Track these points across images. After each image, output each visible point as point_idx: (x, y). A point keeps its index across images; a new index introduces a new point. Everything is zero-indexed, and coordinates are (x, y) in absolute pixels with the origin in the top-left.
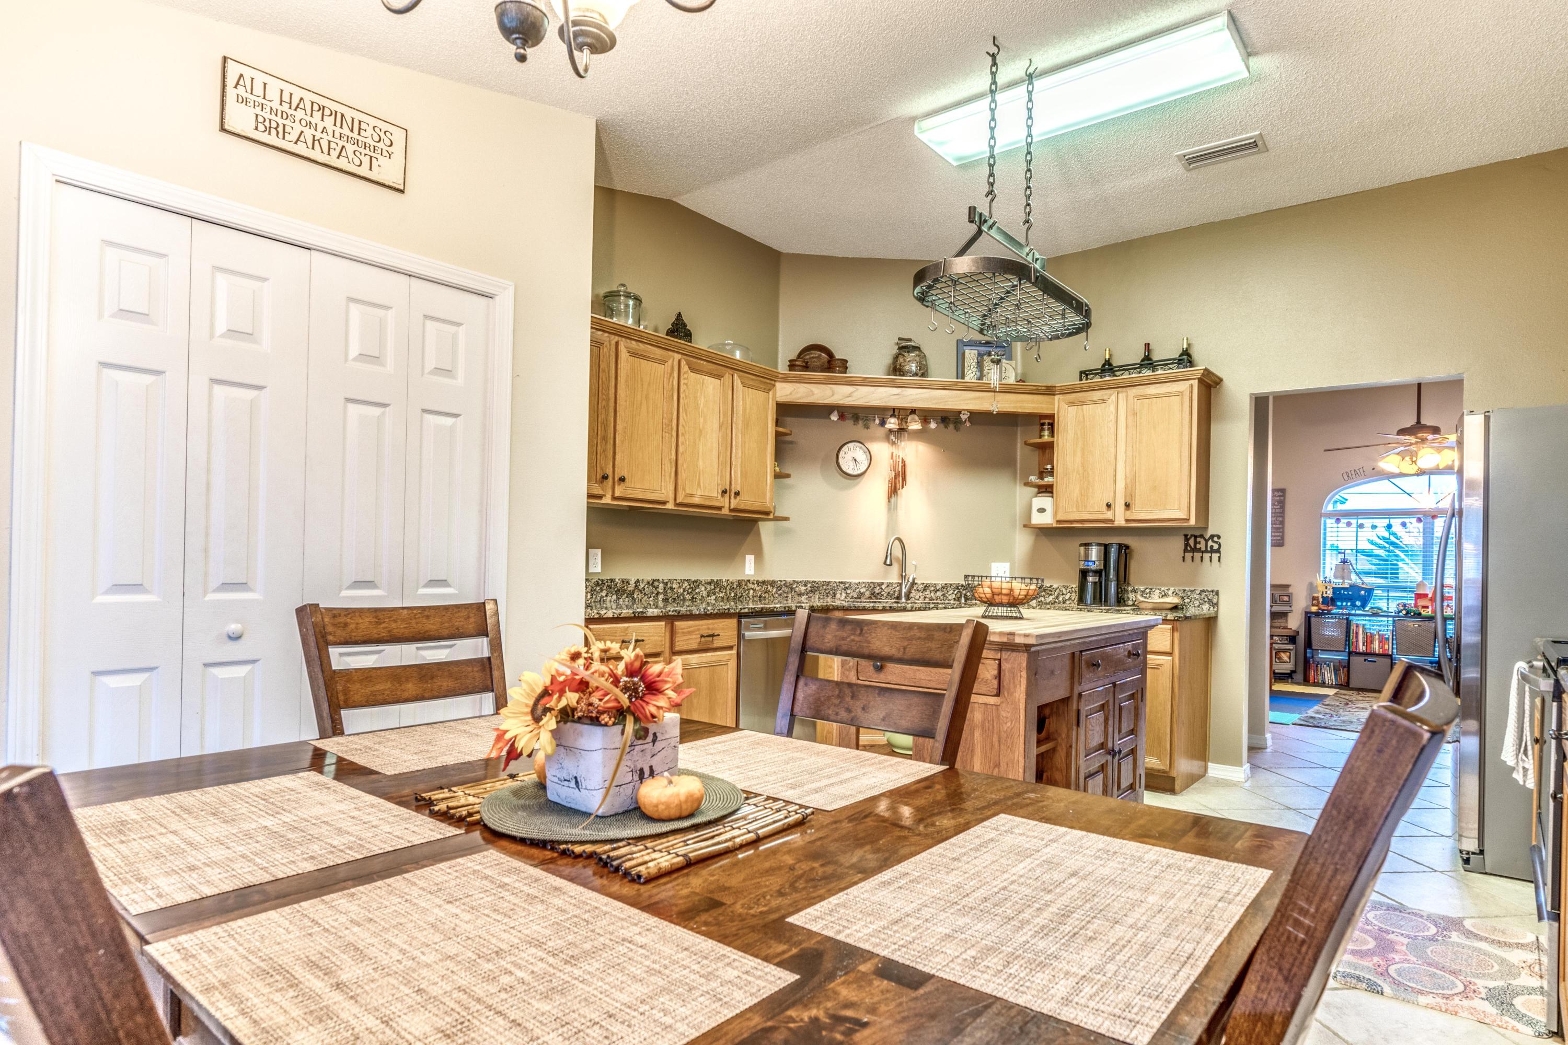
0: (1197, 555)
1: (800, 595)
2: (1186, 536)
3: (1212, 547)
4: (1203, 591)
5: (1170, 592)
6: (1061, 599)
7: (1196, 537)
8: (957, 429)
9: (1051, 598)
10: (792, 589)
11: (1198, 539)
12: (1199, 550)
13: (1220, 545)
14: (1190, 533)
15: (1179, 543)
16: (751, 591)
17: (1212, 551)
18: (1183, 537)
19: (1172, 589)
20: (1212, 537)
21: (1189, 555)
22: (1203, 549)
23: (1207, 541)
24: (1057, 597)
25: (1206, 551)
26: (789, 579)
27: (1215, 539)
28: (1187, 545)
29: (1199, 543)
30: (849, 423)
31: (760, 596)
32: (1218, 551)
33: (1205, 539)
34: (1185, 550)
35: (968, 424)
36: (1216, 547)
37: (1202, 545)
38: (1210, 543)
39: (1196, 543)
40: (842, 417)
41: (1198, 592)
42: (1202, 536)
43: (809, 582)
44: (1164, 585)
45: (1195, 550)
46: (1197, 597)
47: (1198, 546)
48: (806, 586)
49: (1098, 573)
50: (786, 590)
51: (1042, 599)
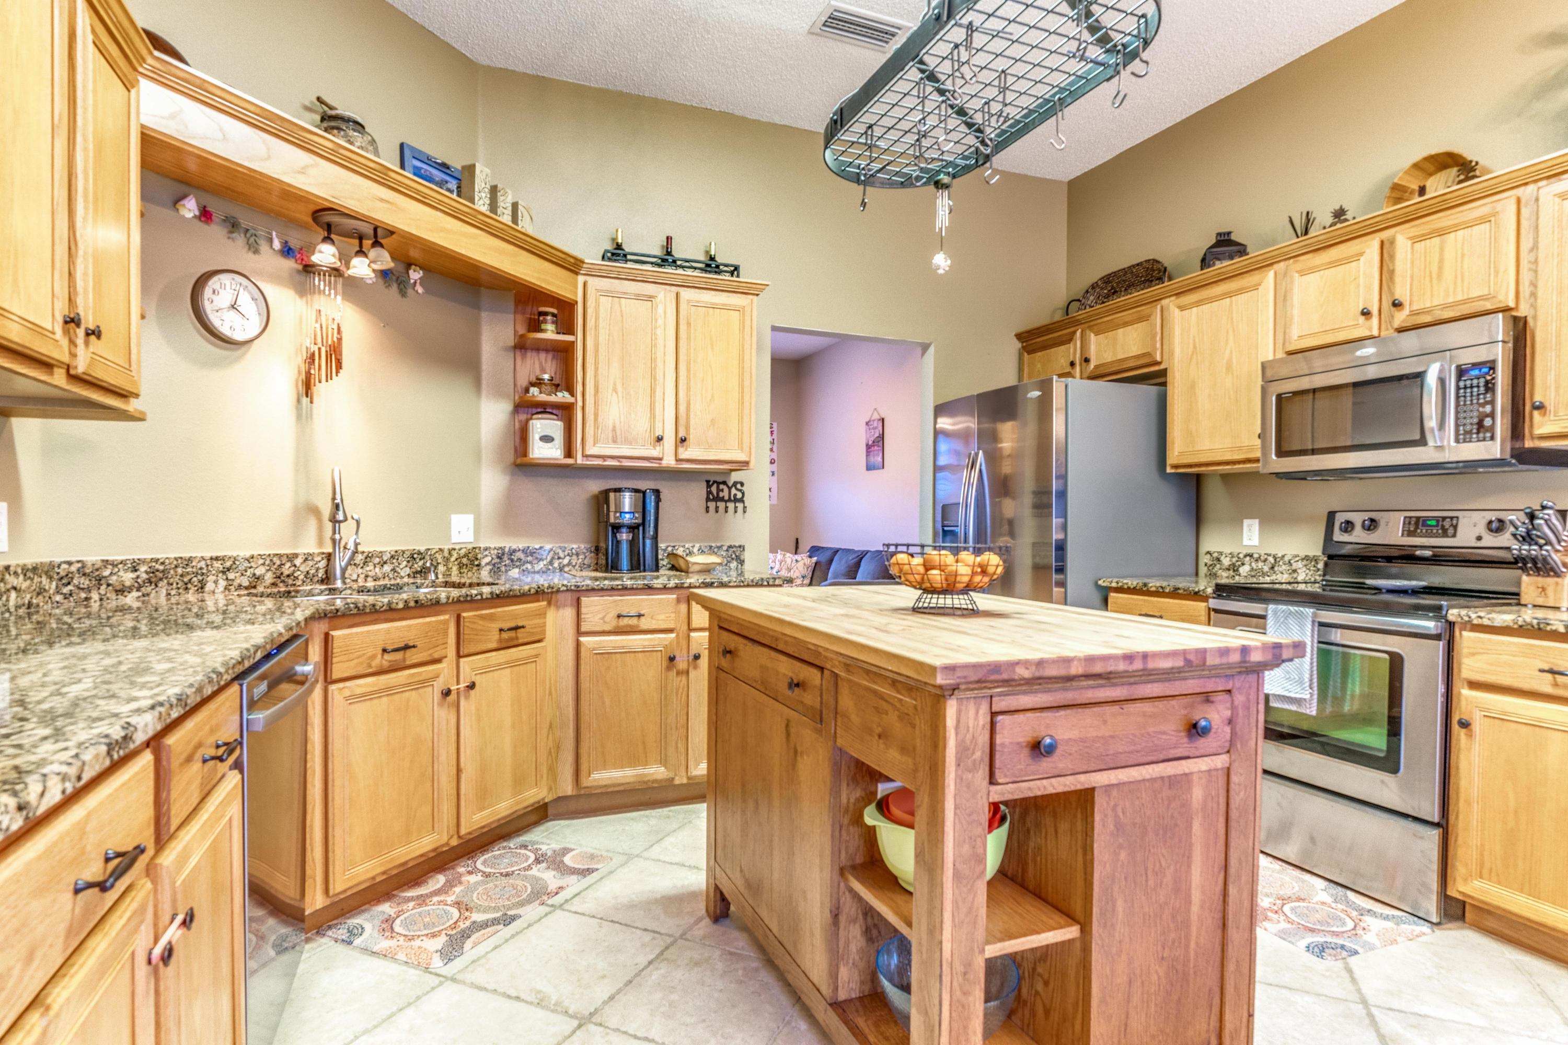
0: (721, 505)
1: (122, 591)
2: (708, 482)
3: (735, 495)
4: (730, 547)
5: (695, 550)
6: (556, 565)
7: (719, 483)
8: (403, 294)
9: (541, 565)
10: (99, 579)
11: (721, 487)
12: (722, 499)
13: (743, 494)
14: (712, 479)
15: (698, 491)
16: (13, 594)
17: (736, 500)
18: (705, 484)
19: (697, 546)
20: (735, 484)
21: (712, 505)
22: (726, 498)
23: (730, 489)
24: (551, 563)
25: (730, 500)
26: (92, 558)
27: (739, 486)
28: (709, 493)
29: (722, 490)
30: (216, 231)
31: (30, 605)
32: (742, 500)
33: (728, 486)
34: (708, 500)
35: (420, 290)
36: (739, 495)
37: (725, 494)
38: (734, 491)
39: (719, 490)
40: (205, 215)
41: (725, 548)
42: (724, 483)
43: (143, 561)
44: (690, 541)
45: (718, 499)
46: (724, 554)
47: (721, 494)
48: (135, 570)
49: (633, 528)
50: (85, 582)
51: (529, 566)
